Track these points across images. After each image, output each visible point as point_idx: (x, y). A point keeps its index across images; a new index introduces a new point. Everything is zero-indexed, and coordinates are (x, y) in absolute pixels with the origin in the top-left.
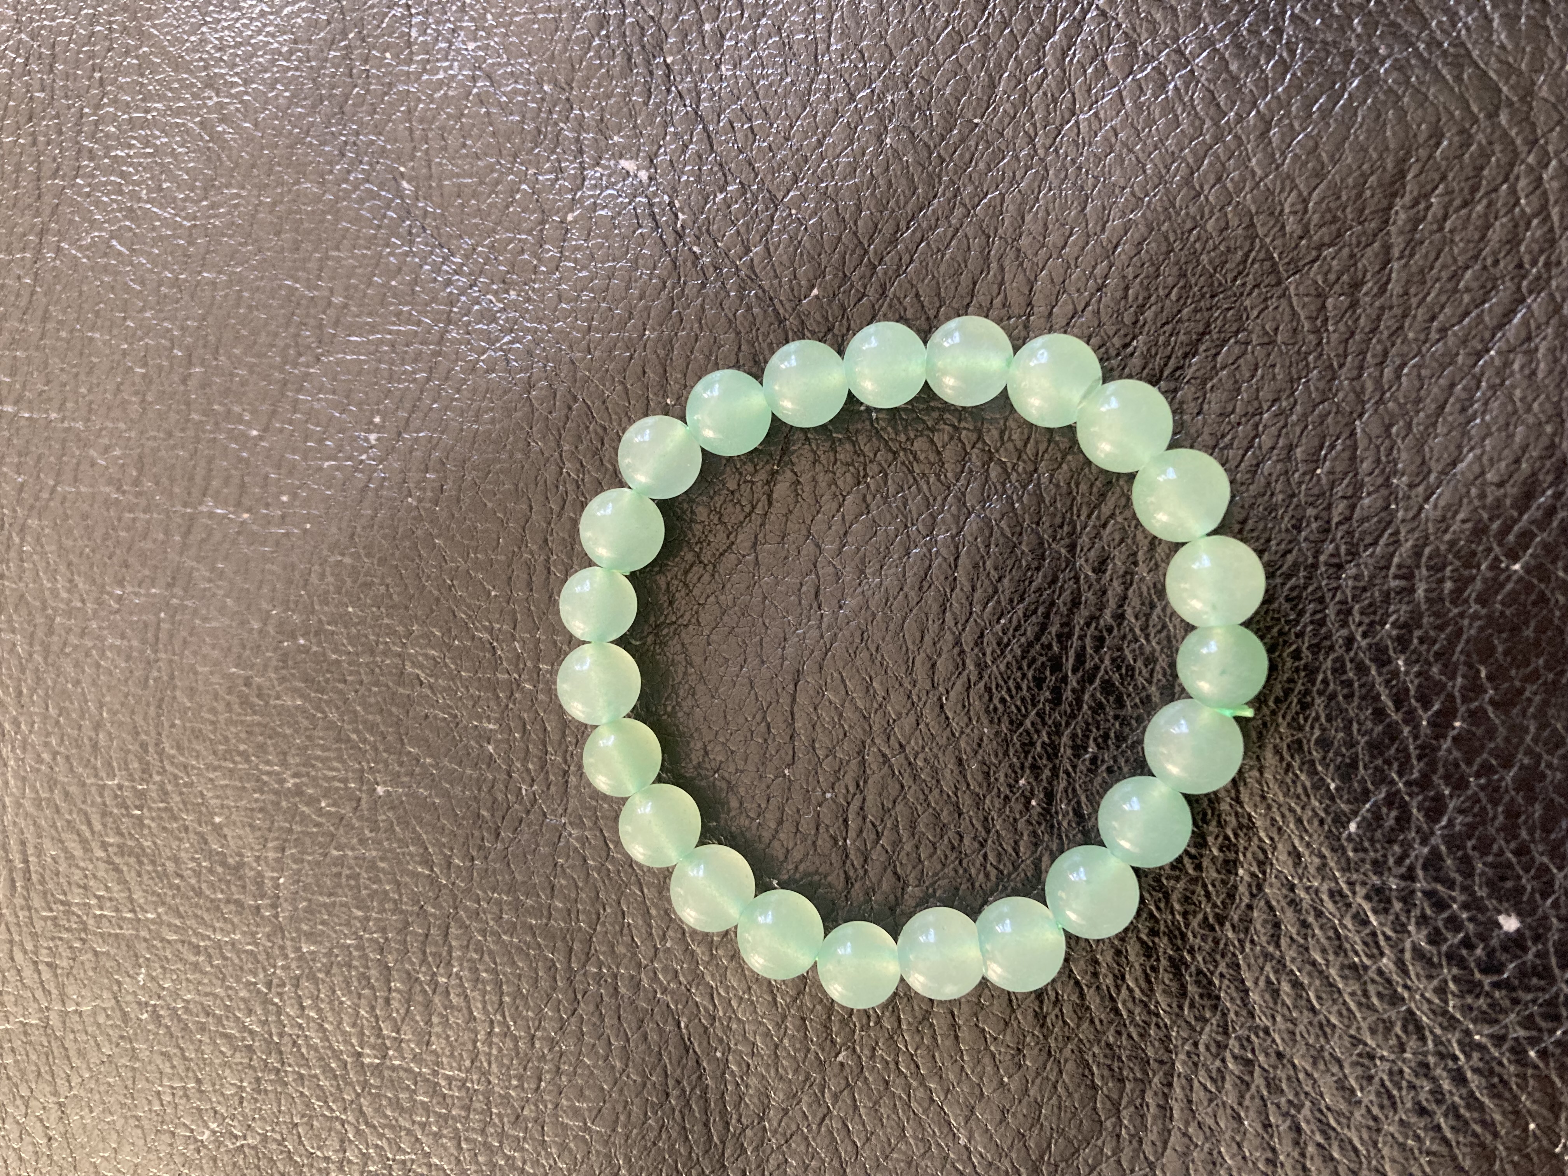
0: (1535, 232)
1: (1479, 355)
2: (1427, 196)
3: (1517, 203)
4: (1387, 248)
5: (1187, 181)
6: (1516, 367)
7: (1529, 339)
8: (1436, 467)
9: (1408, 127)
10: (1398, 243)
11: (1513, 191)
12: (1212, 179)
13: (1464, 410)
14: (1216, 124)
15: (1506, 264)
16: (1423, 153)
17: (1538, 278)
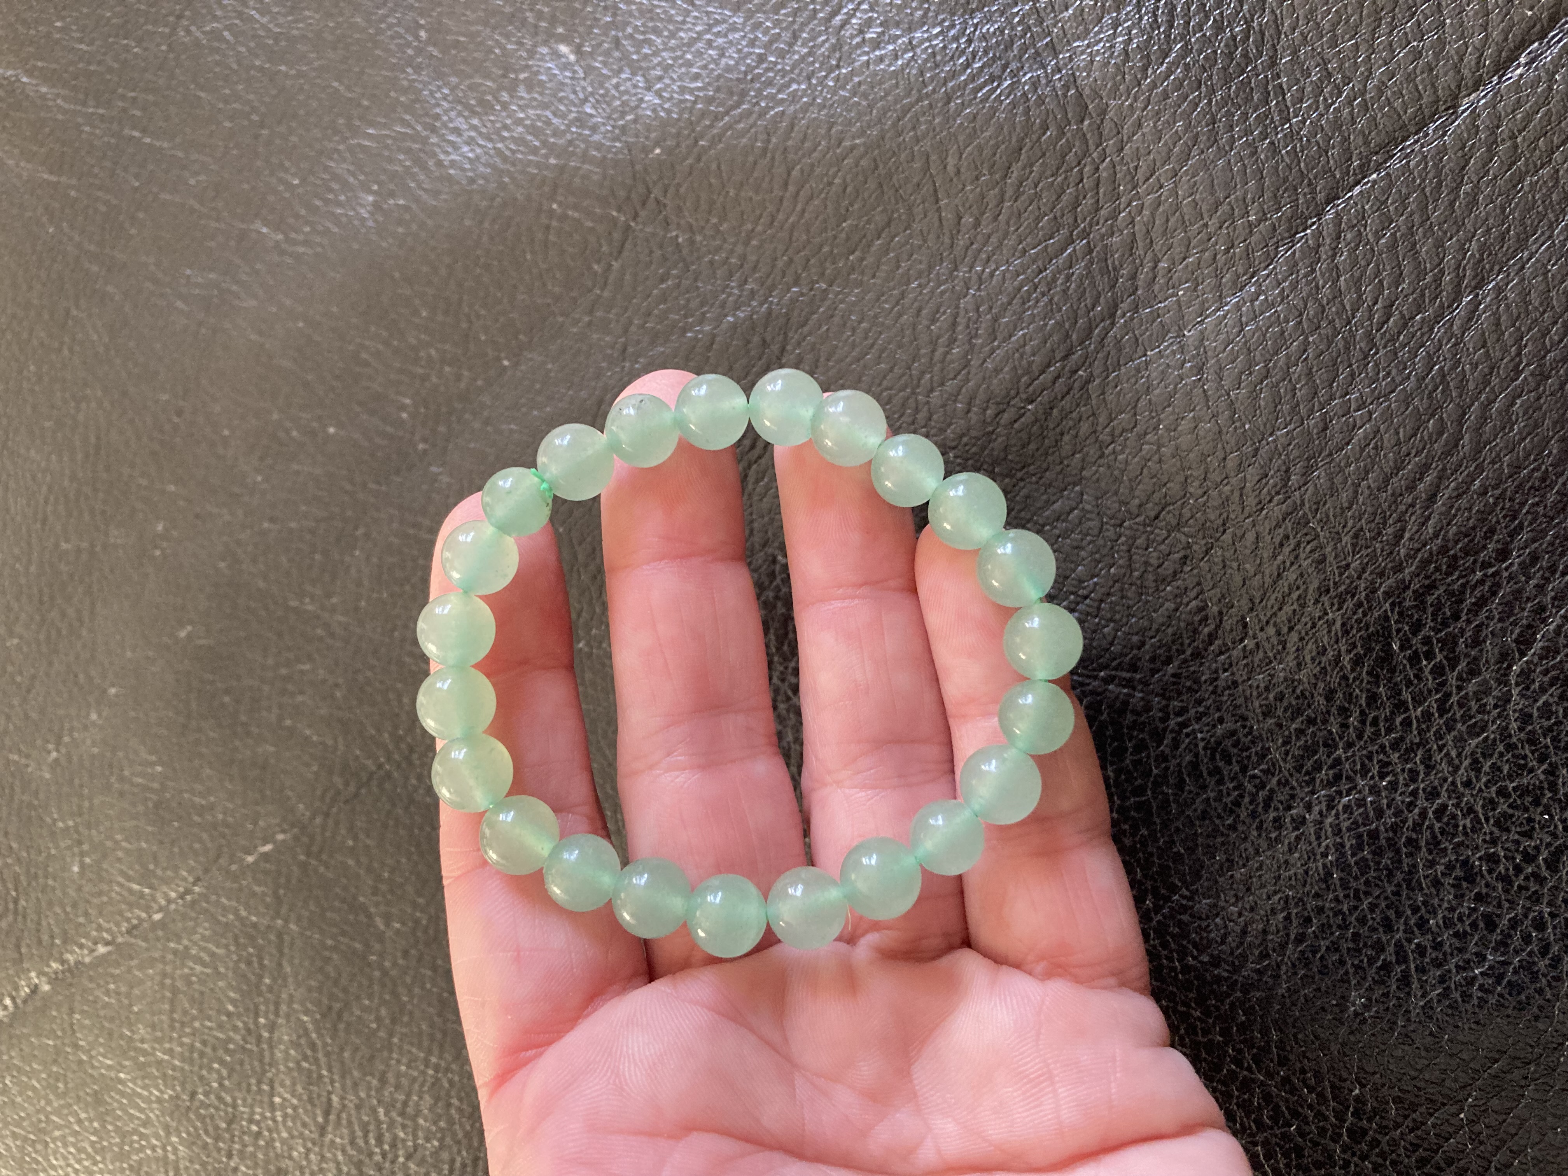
0: (1089, 201)
1: (1041, 272)
2: (1031, 165)
3: (1081, 181)
4: (1003, 193)
5: (895, 125)
6: (1060, 282)
7: (1070, 267)
8: (1000, 337)
9: (1029, 118)
10: (1009, 193)
11: (1081, 172)
12: (910, 126)
13: (1024, 303)
14: (919, 91)
15: (1068, 219)
16: (1034, 137)
17: (1084, 230)
